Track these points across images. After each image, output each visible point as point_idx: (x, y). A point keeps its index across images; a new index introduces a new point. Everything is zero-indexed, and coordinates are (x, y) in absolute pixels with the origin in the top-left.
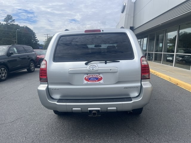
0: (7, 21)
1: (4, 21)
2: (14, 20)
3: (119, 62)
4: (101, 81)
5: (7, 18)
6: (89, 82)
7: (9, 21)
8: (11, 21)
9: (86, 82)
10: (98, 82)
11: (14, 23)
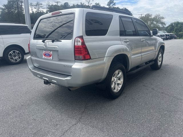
0: (110, 5)
1: (107, 5)
2: (115, 3)
3: (61, 41)
4: (51, 58)
5: (109, 2)
6: (45, 57)
7: (111, 5)
8: (112, 4)
9: (44, 57)
10: (49, 58)
11: (115, 7)
